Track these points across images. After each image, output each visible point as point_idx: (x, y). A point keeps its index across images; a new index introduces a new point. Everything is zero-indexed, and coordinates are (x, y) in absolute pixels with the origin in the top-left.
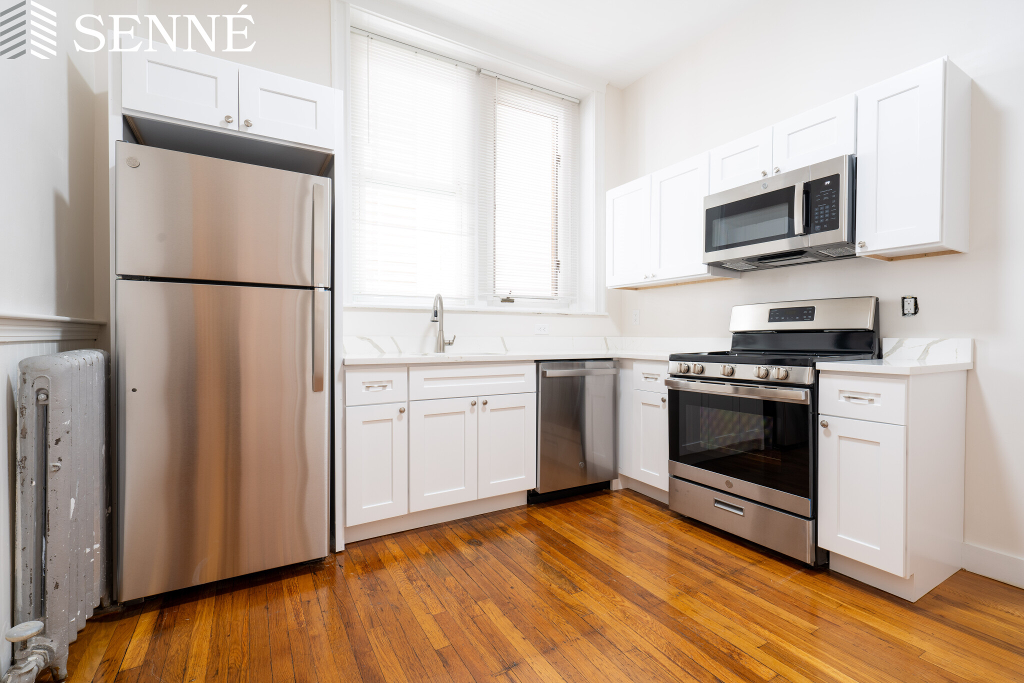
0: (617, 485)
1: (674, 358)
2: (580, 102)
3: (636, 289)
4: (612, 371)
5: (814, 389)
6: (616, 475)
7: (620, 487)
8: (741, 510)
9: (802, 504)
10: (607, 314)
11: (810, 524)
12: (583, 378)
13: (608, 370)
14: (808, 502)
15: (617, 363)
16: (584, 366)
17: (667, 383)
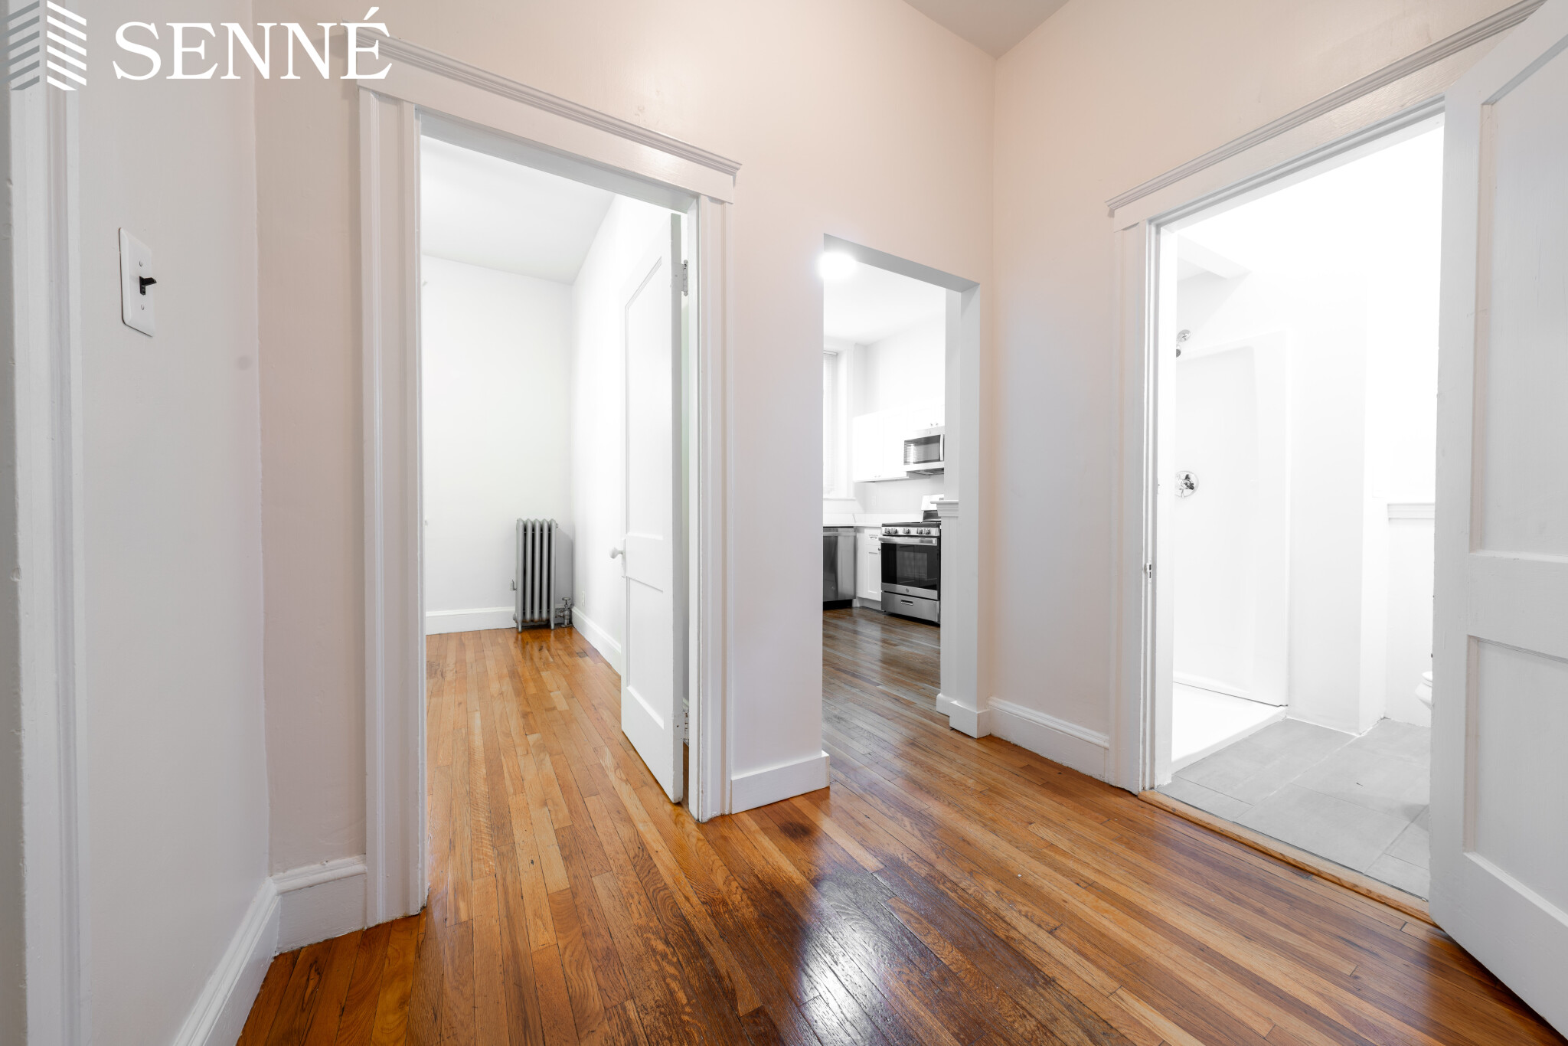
0: (856, 604)
1: (884, 525)
2: (837, 354)
3: (874, 482)
4: (853, 534)
5: (939, 538)
6: (855, 597)
7: (858, 606)
8: (911, 602)
9: (933, 594)
10: (854, 498)
11: (938, 602)
12: (837, 537)
13: (851, 532)
14: (935, 592)
15: (856, 529)
16: (837, 531)
17: (880, 539)
